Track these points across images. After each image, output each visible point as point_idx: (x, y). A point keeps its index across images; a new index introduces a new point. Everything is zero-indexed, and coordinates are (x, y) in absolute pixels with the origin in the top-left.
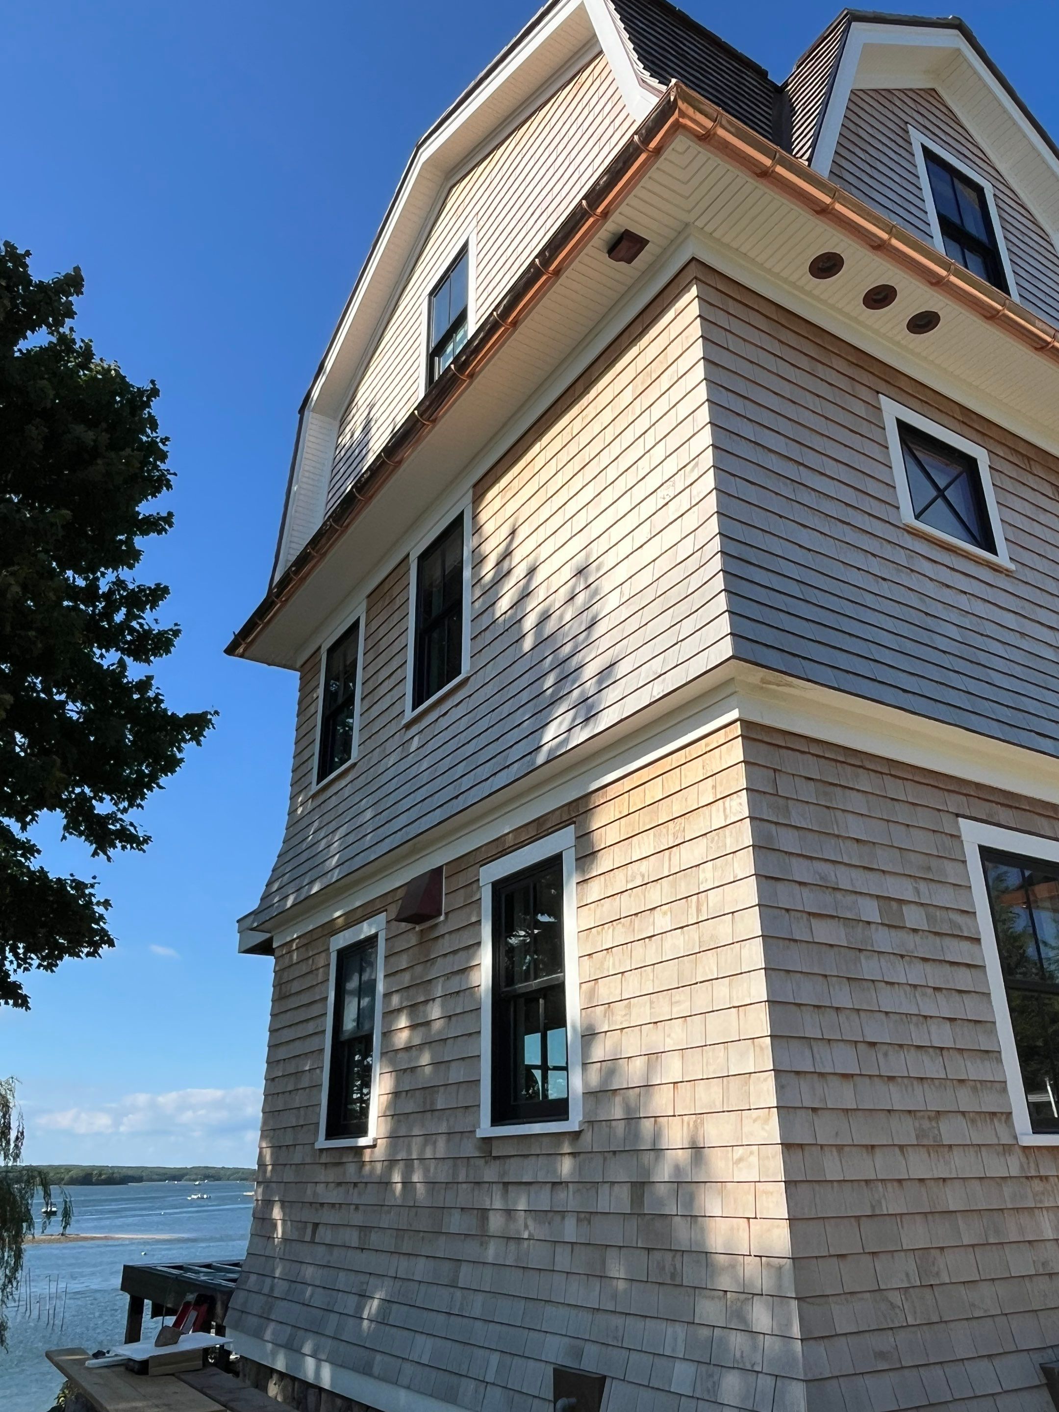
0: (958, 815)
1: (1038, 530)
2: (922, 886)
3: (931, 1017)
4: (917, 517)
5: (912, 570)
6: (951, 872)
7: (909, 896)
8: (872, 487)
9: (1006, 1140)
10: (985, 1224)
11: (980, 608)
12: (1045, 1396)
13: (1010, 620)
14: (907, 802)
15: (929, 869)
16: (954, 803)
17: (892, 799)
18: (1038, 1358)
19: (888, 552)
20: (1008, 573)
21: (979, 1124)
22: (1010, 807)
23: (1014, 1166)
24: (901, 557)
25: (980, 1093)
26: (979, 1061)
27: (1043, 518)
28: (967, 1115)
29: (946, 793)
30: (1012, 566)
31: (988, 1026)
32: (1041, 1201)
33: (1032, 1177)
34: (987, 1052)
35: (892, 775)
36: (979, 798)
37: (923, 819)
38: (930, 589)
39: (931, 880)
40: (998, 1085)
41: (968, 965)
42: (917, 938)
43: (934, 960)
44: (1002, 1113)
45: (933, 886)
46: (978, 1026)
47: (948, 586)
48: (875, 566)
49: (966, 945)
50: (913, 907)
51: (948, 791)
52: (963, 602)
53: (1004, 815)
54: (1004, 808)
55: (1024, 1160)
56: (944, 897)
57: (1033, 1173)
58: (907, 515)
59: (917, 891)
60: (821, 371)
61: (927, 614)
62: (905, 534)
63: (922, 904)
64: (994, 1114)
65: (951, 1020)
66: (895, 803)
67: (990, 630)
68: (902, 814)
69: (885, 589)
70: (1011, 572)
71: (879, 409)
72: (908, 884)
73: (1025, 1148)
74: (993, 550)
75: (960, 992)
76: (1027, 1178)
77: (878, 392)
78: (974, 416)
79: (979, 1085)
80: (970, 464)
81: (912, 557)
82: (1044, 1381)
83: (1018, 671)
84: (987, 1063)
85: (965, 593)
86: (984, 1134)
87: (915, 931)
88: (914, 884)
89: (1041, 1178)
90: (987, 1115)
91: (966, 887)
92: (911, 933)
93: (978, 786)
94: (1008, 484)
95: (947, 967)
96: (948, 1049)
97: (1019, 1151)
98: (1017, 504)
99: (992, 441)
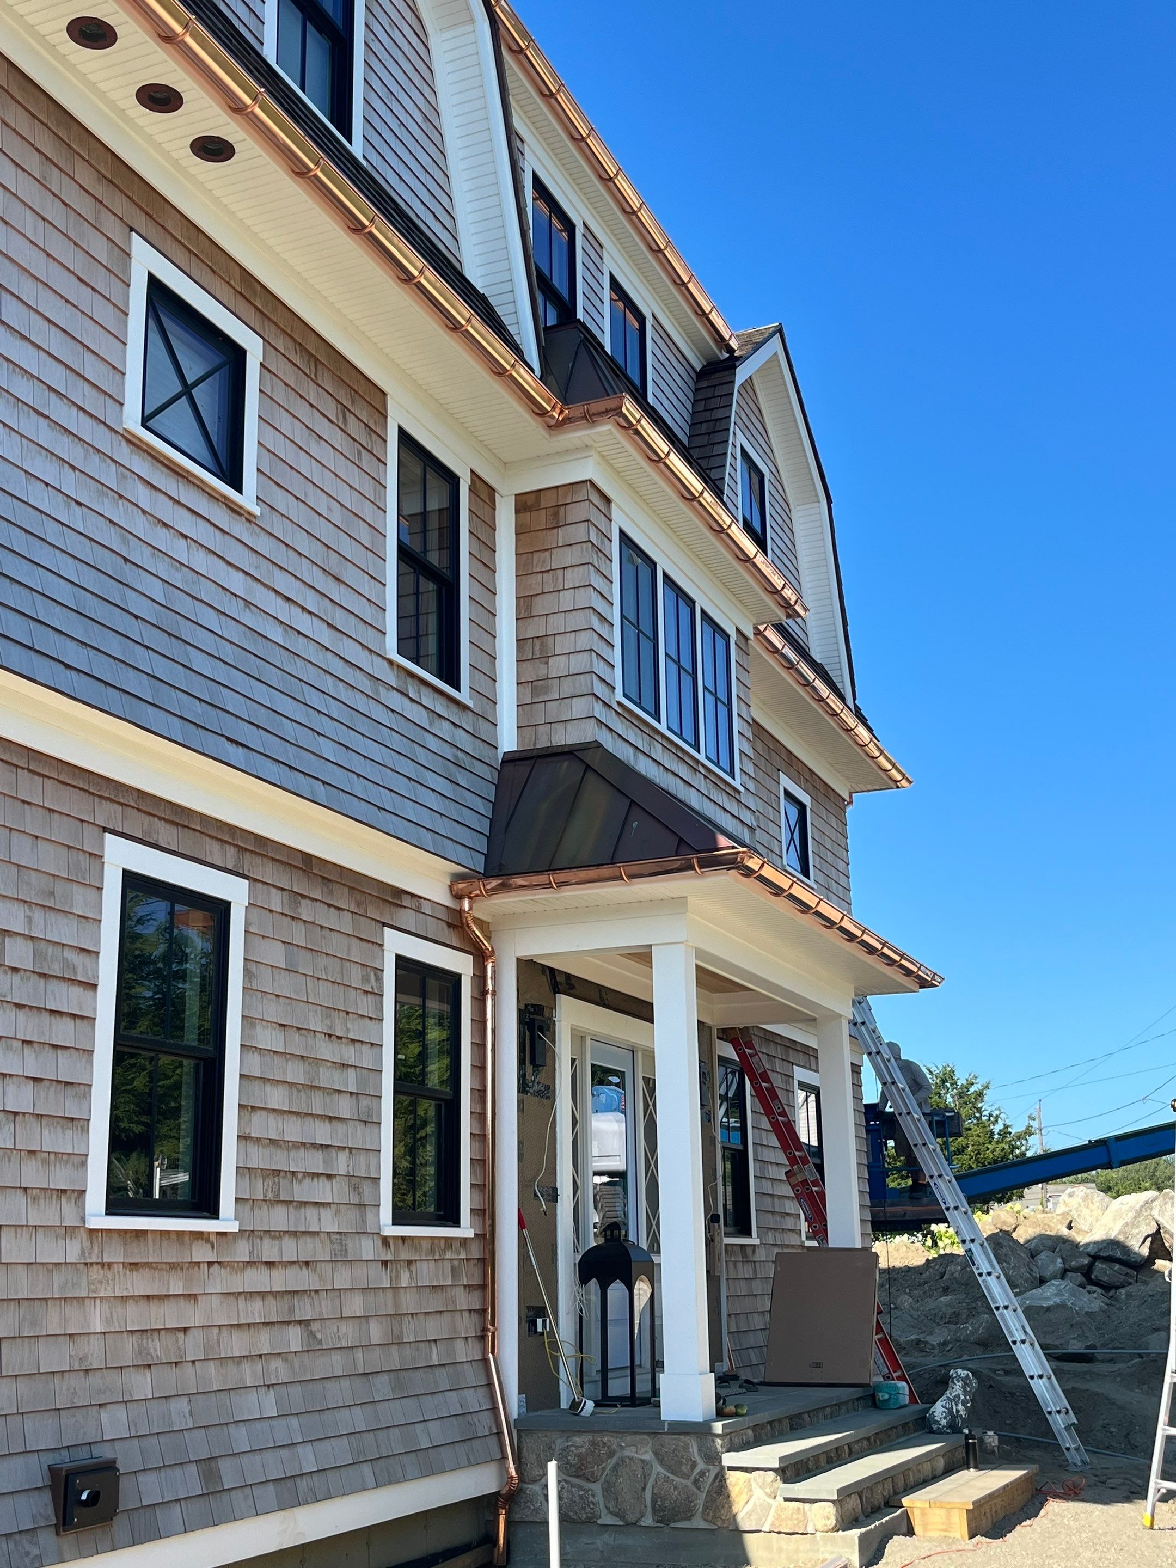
0: (105, 830)
1: (303, 463)
2: (38, 915)
3: (11, 1075)
4: (144, 425)
5: (121, 496)
6: (79, 901)
7: (17, 926)
8: (92, 370)
9: (70, 1220)
10: (21, 1315)
11: (200, 561)
12: (47, 1496)
13: (237, 583)
14: (43, 807)
15: (52, 894)
16: (105, 813)
17: (24, 802)
18: (49, 1459)
19: (94, 466)
20: (250, 518)
21: (42, 1201)
22: (177, 824)
23: (73, 1251)
24: (109, 476)
25: (52, 1168)
26: (59, 1129)
27: (314, 448)
28: (29, 1191)
29: (97, 799)
30: (256, 510)
31: (83, 1089)
32: (95, 1292)
33: (92, 1264)
34: (72, 1119)
35: (30, 771)
36: (138, 809)
37: (60, 831)
38: (140, 526)
39: (50, 908)
40: (77, 1160)
41: (74, 1016)
42: (16, 978)
43: (31, 1007)
44: (73, 1191)
45: (52, 916)
46: (69, 1089)
47: (165, 525)
48: (69, 482)
49: (76, 991)
50: (19, 940)
51: (100, 797)
52: (180, 550)
53: (166, 834)
54: (168, 826)
55: (87, 1244)
56: (63, 931)
57: (94, 1260)
58: (131, 418)
59: (30, 920)
60: (56, 180)
61: (126, 559)
62: (124, 443)
63: (32, 938)
64: (64, 1191)
65: (35, 1080)
66: (26, 806)
67: (207, 592)
68: (32, 822)
69: (76, 518)
70: (255, 517)
71: (129, 255)
72: (20, 912)
73: (92, 1231)
74: (237, 485)
75: (55, 1047)
76: (86, 1264)
77: (132, 229)
78: (259, 288)
79: (52, 1157)
80: (237, 355)
81: (124, 477)
82: (50, 1483)
83: (228, 652)
84: (69, 1133)
85: (186, 537)
86: (47, 1214)
87: (15, 970)
88: (28, 913)
89: (102, 1265)
90: (54, 1192)
91: (95, 920)
92: (10, 973)
93: (142, 794)
94: (280, 394)
95: (46, 1016)
96: (24, 1114)
97: (84, 1235)
98: (285, 423)
99: (273, 327)
